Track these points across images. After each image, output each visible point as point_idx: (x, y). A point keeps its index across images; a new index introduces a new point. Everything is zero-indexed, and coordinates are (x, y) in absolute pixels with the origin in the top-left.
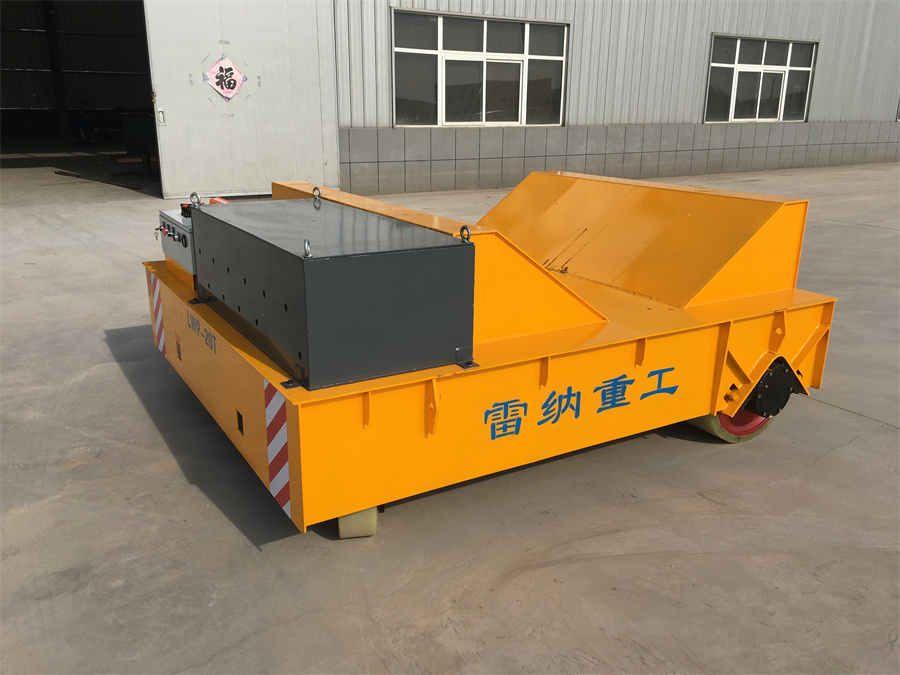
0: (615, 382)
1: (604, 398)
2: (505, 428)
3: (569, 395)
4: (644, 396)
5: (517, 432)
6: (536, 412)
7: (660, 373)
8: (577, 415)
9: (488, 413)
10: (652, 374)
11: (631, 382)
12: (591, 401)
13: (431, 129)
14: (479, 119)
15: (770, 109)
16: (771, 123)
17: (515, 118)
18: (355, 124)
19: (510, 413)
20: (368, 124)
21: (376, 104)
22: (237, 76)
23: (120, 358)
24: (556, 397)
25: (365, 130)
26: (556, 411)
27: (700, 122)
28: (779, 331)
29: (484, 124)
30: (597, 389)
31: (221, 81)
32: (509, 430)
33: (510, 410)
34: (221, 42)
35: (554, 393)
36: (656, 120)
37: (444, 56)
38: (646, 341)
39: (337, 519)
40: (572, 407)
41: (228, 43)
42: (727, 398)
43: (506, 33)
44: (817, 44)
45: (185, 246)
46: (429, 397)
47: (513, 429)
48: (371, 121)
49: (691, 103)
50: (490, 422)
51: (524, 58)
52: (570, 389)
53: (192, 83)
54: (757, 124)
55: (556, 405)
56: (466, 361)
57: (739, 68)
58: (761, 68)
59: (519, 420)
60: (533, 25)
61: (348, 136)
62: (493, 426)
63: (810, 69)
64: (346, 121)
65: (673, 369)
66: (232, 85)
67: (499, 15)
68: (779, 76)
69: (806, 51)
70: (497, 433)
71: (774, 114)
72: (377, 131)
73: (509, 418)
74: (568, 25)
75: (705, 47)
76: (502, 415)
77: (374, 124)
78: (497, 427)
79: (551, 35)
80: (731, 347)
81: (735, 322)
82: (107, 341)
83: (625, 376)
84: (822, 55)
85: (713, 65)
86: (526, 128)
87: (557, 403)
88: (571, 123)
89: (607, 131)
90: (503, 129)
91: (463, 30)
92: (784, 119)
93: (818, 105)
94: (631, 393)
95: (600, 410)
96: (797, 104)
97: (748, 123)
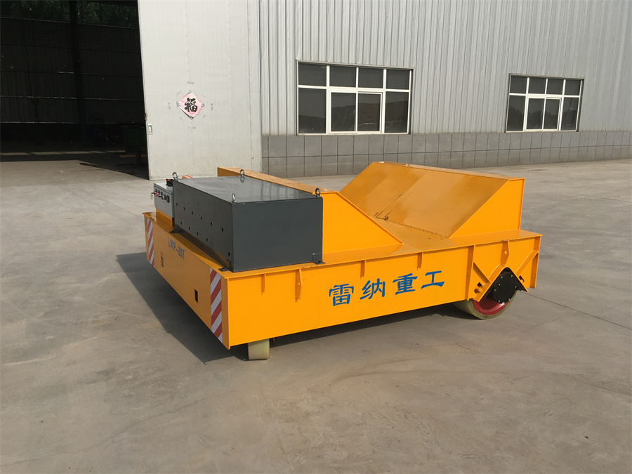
0: (406, 277)
1: (399, 286)
2: (341, 300)
3: (378, 283)
4: (423, 287)
5: (348, 302)
6: (359, 292)
7: (433, 273)
8: (383, 295)
9: (331, 291)
10: (427, 274)
11: (415, 278)
12: (392, 288)
13: (321, 136)
14: (353, 129)
15: (552, 123)
16: (552, 132)
17: (378, 129)
18: (272, 133)
19: (344, 291)
20: (280, 133)
21: (286, 120)
22: (198, 104)
23: (126, 270)
24: (371, 284)
25: (278, 137)
26: (371, 292)
27: (503, 131)
28: (506, 253)
29: (357, 132)
30: (394, 281)
31: (188, 107)
32: (343, 301)
33: (344, 289)
34: (188, 83)
35: (369, 282)
36: (473, 130)
37: (330, 90)
38: (423, 255)
39: (247, 344)
40: (380, 290)
41: (193, 83)
42: (476, 291)
43: (371, 75)
44: (583, 80)
45: (168, 202)
46: (298, 280)
47: (346, 301)
48: (282, 131)
49: (497, 119)
50: (332, 296)
51: (383, 91)
52: (378, 280)
53: (170, 108)
54: (543, 133)
55: (371, 289)
56: (318, 260)
57: (529, 96)
58: (545, 96)
59: (349, 295)
60: (388, 70)
61: (268, 141)
62: (334, 298)
63: (579, 96)
64: (266, 131)
65: (441, 272)
66: (195, 109)
67: (367, 64)
68: (557, 102)
69: (575, 85)
70: (337, 302)
71: (555, 126)
72: (287, 137)
73: (343, 294)
74: (412, 70)
75: (505, 83)
76: (339, 292)
77: (284, 133)
78: (336, 299)
79: (400, 76)
80: (475, 260)
81: (477, 246)
82: (117, 261)
83: (411, 274)
84: (587, 87)
85: (511, 94)
86: (384, 136)
87: (371, 288)
88: (414, 132)
89: (439, 137)
90: (369, 136)
91: (343, 74)
92: (562, 129)
93: (585, 120)
94: (416, 284)
95: (397, 293)
96: (571, 119)
97: (537, 132)
